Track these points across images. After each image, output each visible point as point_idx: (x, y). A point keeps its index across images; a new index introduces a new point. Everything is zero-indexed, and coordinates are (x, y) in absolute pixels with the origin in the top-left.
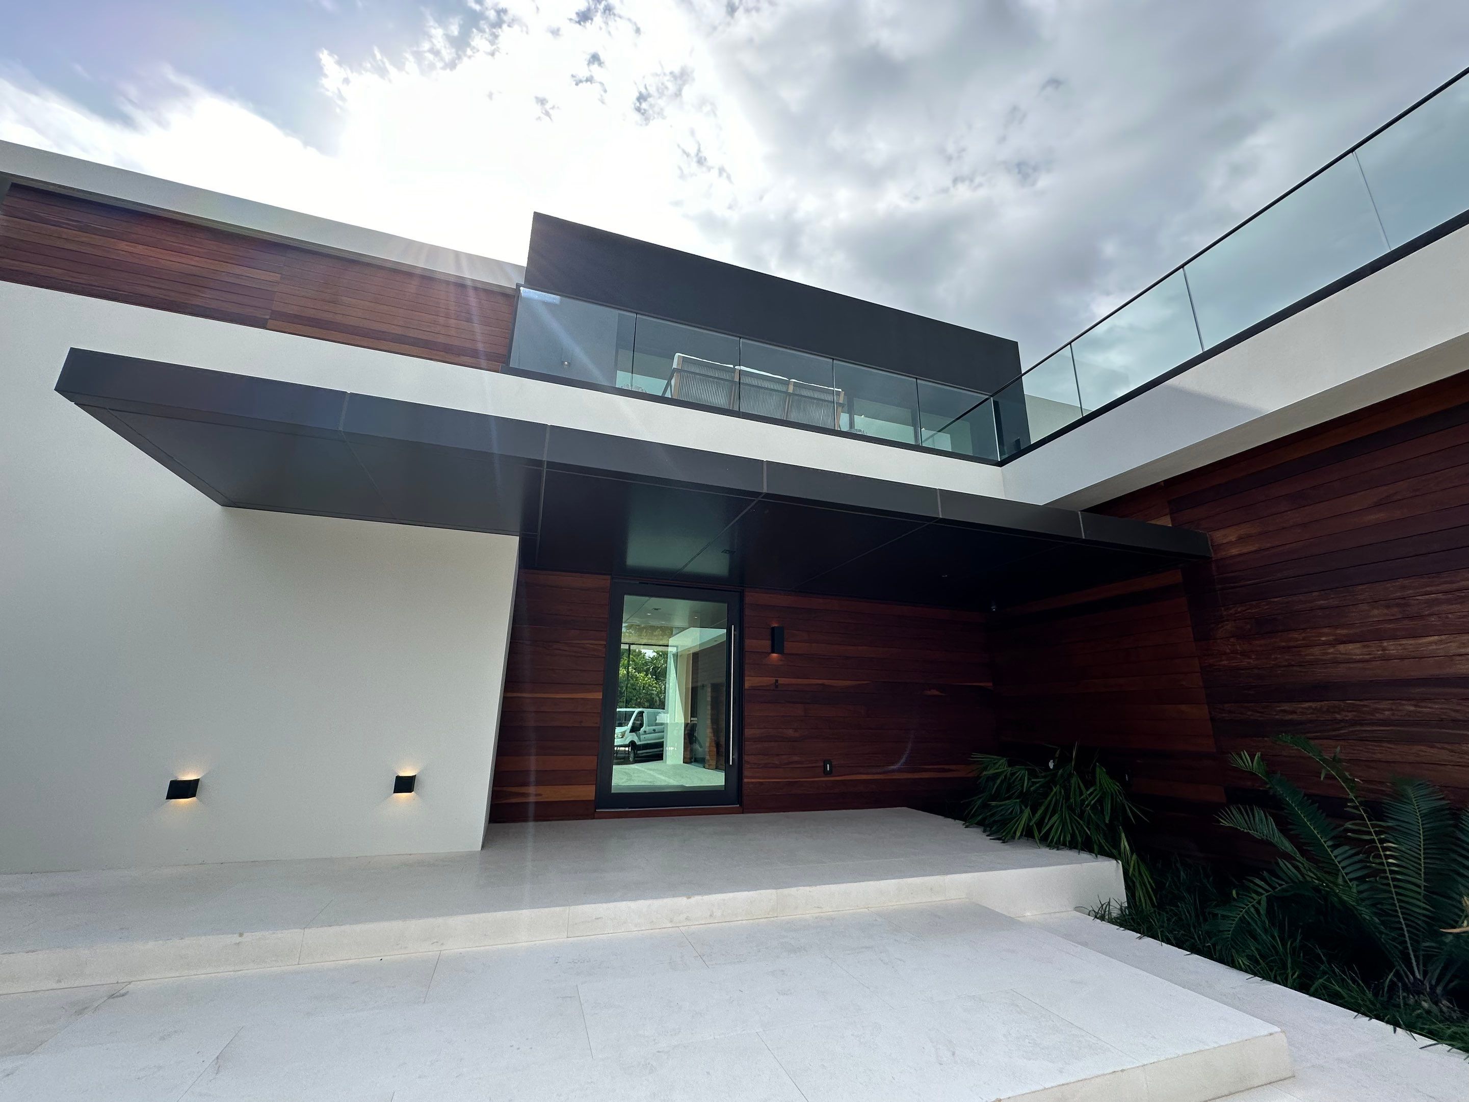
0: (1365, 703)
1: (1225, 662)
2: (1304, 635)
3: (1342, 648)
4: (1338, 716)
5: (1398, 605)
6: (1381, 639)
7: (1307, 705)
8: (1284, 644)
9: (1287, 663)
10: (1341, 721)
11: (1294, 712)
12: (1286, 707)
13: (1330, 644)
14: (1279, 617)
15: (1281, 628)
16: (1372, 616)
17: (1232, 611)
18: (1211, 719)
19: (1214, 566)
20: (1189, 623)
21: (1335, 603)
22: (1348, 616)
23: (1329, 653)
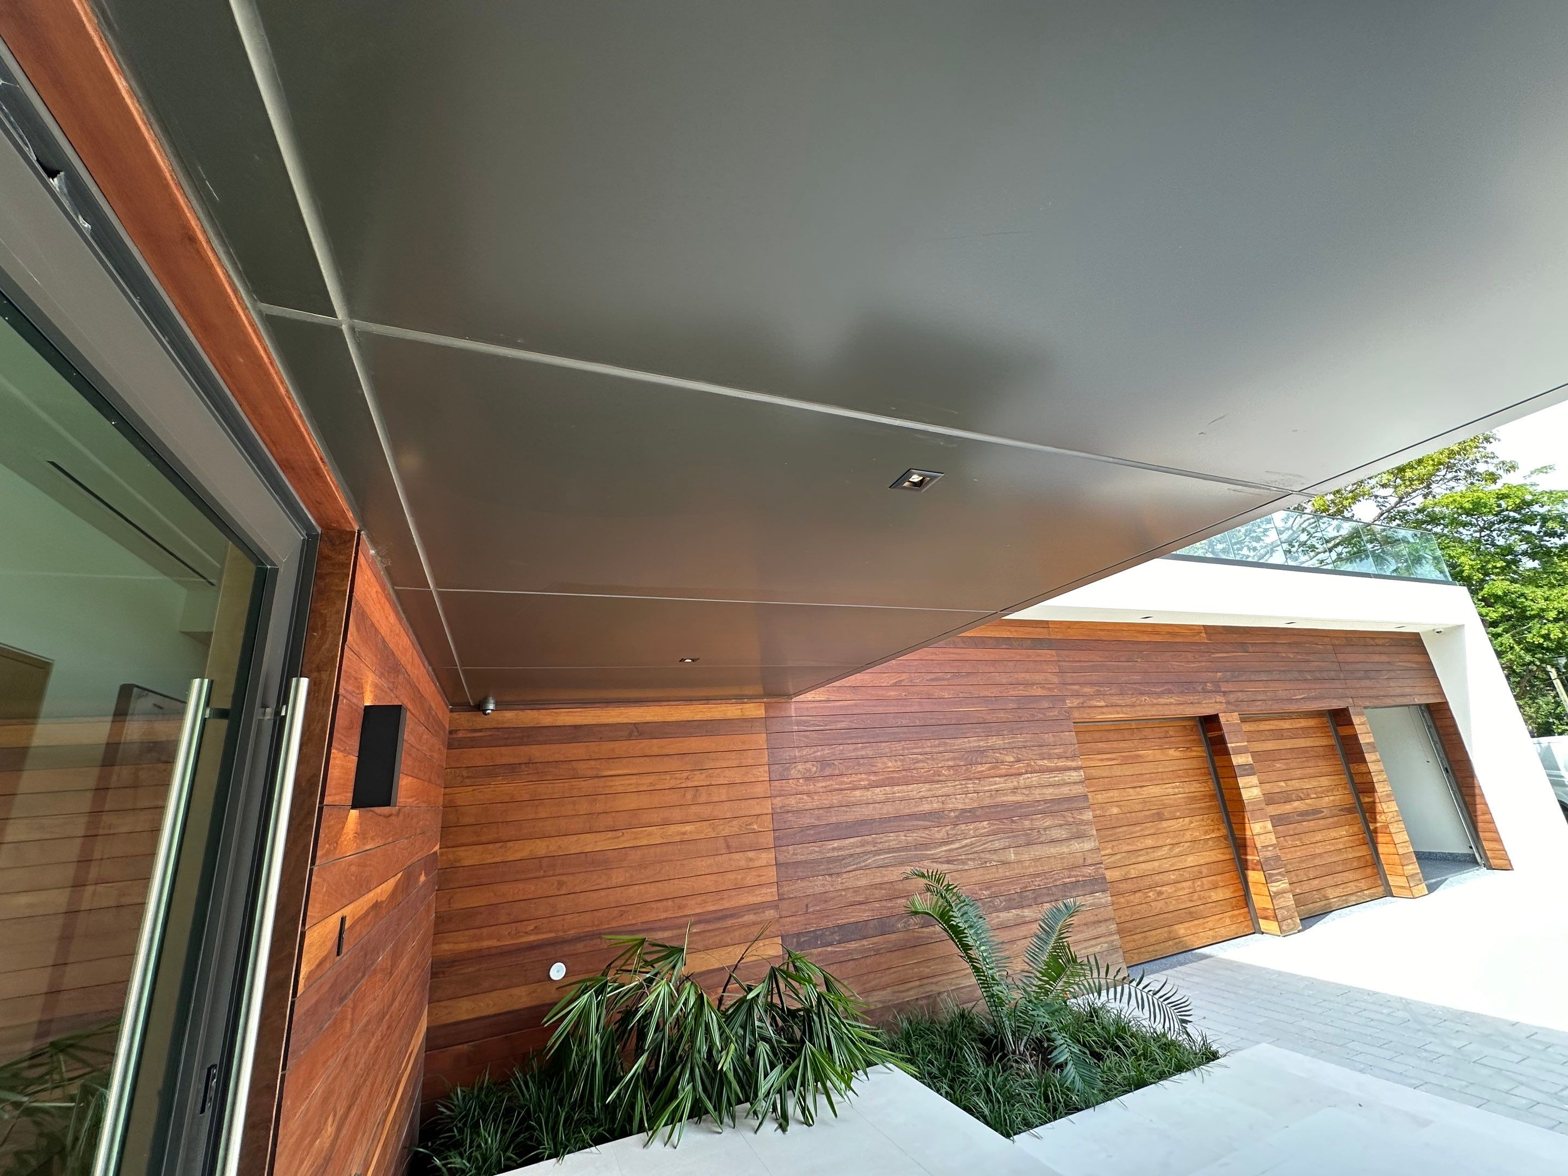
0: (878, 836)
1: (793, 804)
2: (850, 780)
3: (871, 791)
4: (866, 849)
5: (900, 760)
7: (848, 841)
8: (837, 786)
9: (838, 804)
10: (869, 853)
11: (839, 849)
12: (836, 844)
13: (865, 788)
14: (836, 762)
15: (837, 772)
16: (890, 767)
17: (804, 753)
18: (776, 864)
19: (793, 707)
20: (767, 761)
21: (870, 754)
22: (876, 766)
23: (864, 795)
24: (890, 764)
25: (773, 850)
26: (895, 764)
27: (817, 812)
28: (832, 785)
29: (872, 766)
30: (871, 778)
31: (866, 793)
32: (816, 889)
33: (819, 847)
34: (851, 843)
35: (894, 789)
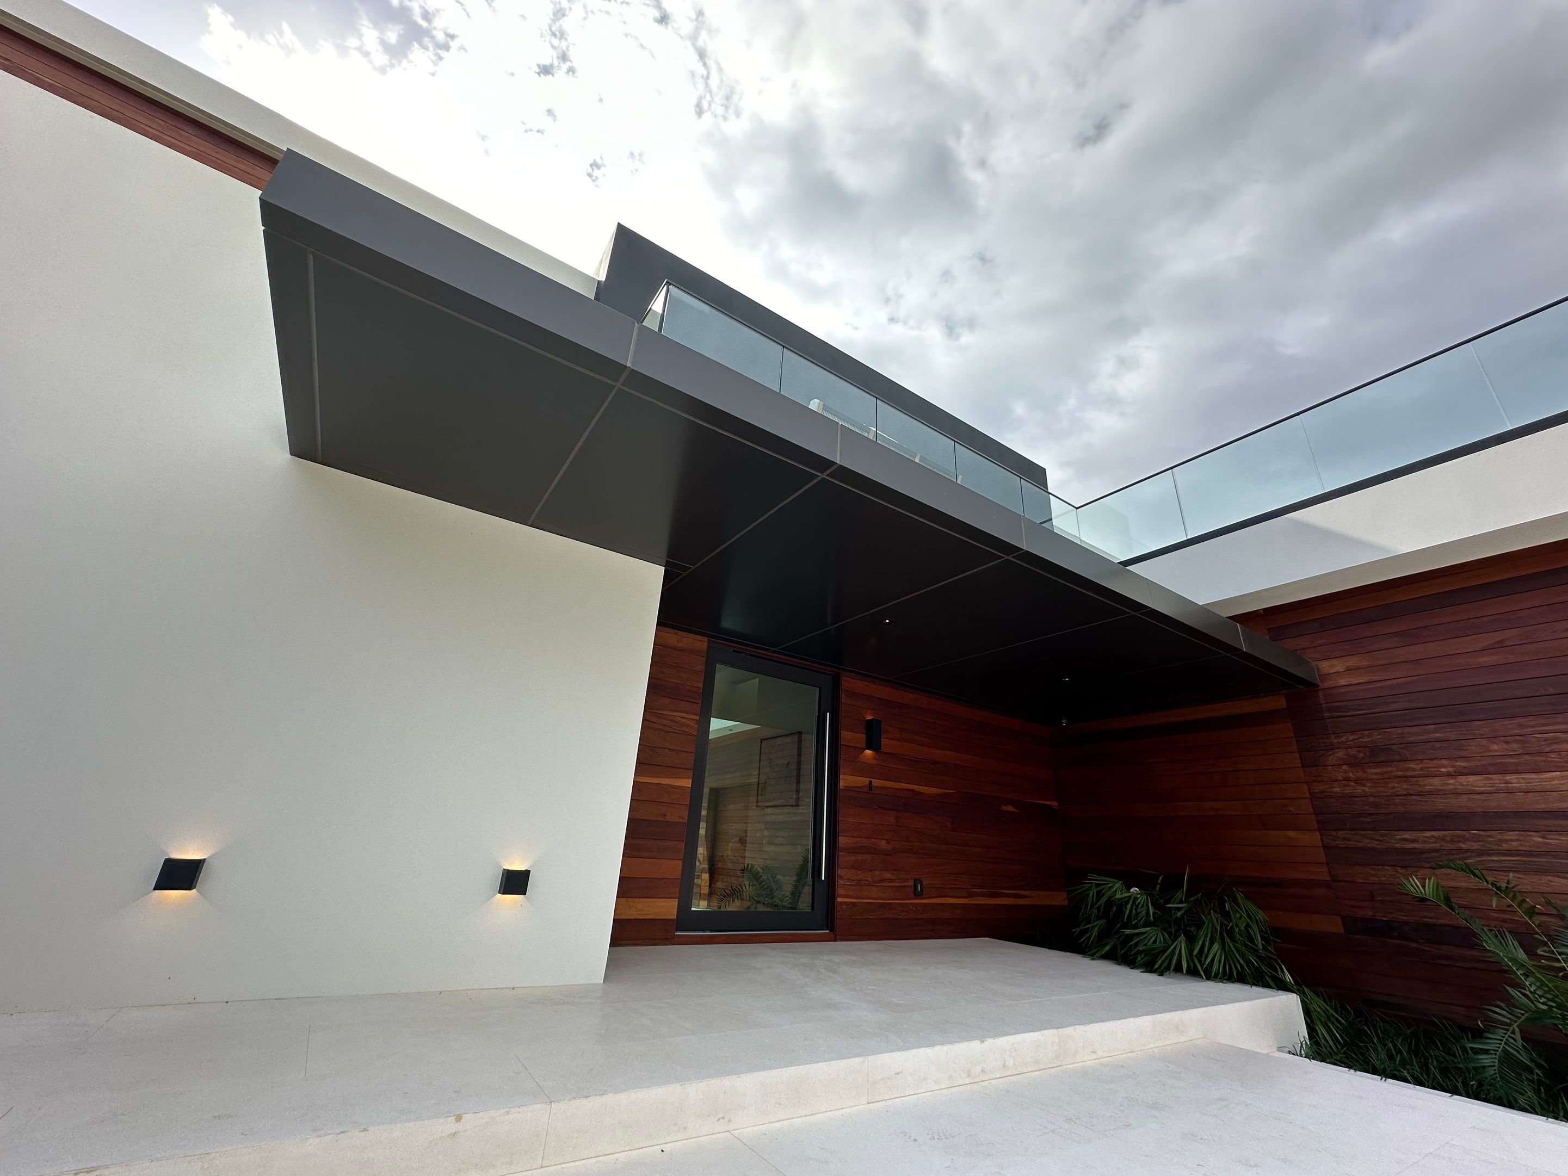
0: (1488, 833)
1: (1337, 789)
2: (1421, 766)
3: (1463, 779)
4: (1463, 846)
5: (1517, 742)
6: (1505, 773)
7: (1429, 834)
8: (1400, 773)
9: (1405, 793)
10: (1468, 851)
11: (1415, 841)
12: (1407, 835)
13: (1449, 775)
14: (1394, 747)
15: (1397, 757)
16: (1492, 751)
17: (1343, 739)
18: (1324, 847)
19: (1320, 693)
20: (1295, 747)
21: (1453, 737)
22: (1467, 749)
23: (1447, 784)
24: (1495, 747)
25: (1318, 833)
26: (1505, 746)
27: (1372, 799)
28: (1392, 772)
29: (1460, 750)
30: (1458, 764)
31: (1452, 781)
32: (1384, 879)
33: (1381, 836)
34: (1433, 836)
35: (1508, 777)
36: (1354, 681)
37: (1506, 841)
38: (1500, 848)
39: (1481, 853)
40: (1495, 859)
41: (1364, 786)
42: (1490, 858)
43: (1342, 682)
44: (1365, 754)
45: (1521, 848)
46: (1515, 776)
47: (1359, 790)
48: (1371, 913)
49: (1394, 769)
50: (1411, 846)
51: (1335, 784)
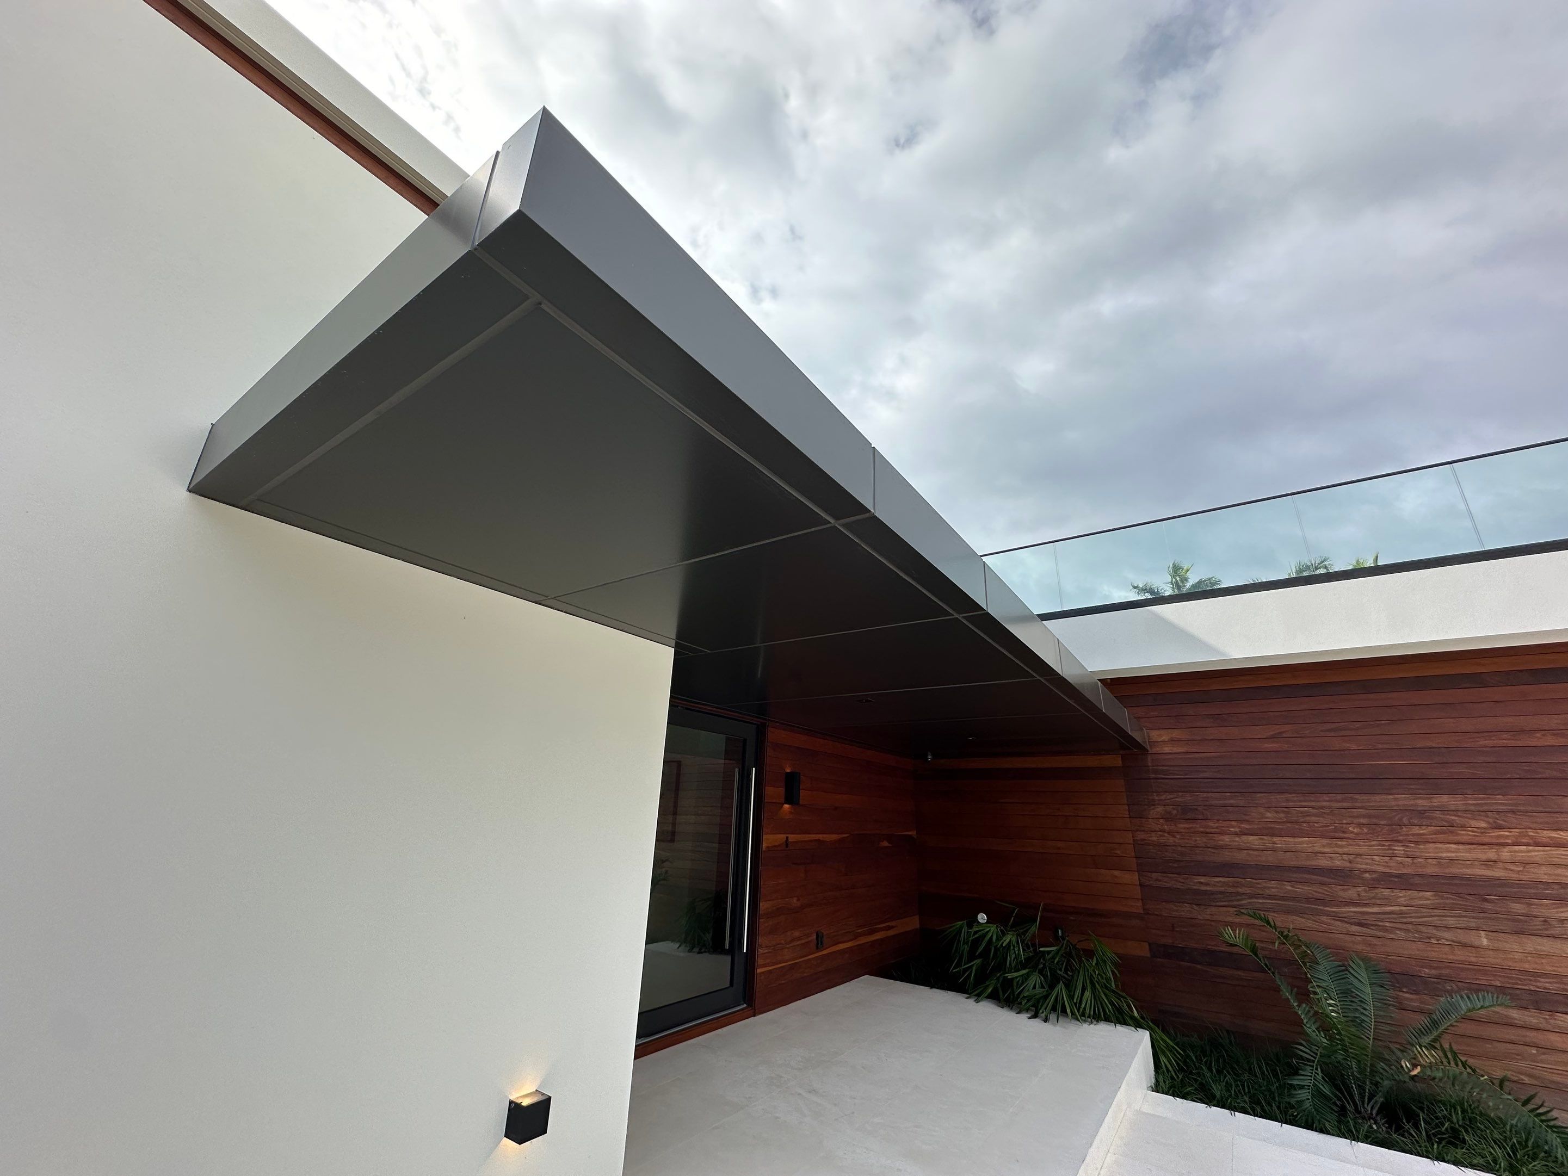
0: (1258, 881)
1: (1154, 839)
2: (1217, 825)
3: (1244, 838)
4: (1240, 890)
5: (1283, 812)
6: (1273, 835)
7: (1218, 879)
8: (1202, 829)
9: (1204, 845)
10: (1243, 894)
11: (1207, 884)
12: (1202, 880)
13: (1236, 834)
14: (1199, 808)
15: (1200, 817)
16: (1267, 818)
17: (1163, 797)
18: (1141, 885)
19: (1149, 758)
20: (1126, 802)
21: (1242, 803)
22: (1250, 815)
23: (1235, 841)
24: (1269, 815)
25: (1137, 873)
26: (1275, 815)
27: (1180, 848)
28: (1196, 827)
29: (1245, 815)
30: (1243, 826)
31: (1237, 839)
32: (1183, 913)
33: (1183, 878)
34: (1220, 881)
35: (1275, 839)
36: (1175, 750)
37: (1269, 888)
38: (1264, 893)
39: (1252, 896)
40: (1261, 901)
41: (1174, 837)
42: (1256, 901)
43: (1167, 750)
44: (1178, 811)
45: (1276, 894)
46: (1279, 839)
47: (1171, 840)
48: (1171, 941)
49: (1198, 826)
50: (1203, 888)
51: (1153, 834)
